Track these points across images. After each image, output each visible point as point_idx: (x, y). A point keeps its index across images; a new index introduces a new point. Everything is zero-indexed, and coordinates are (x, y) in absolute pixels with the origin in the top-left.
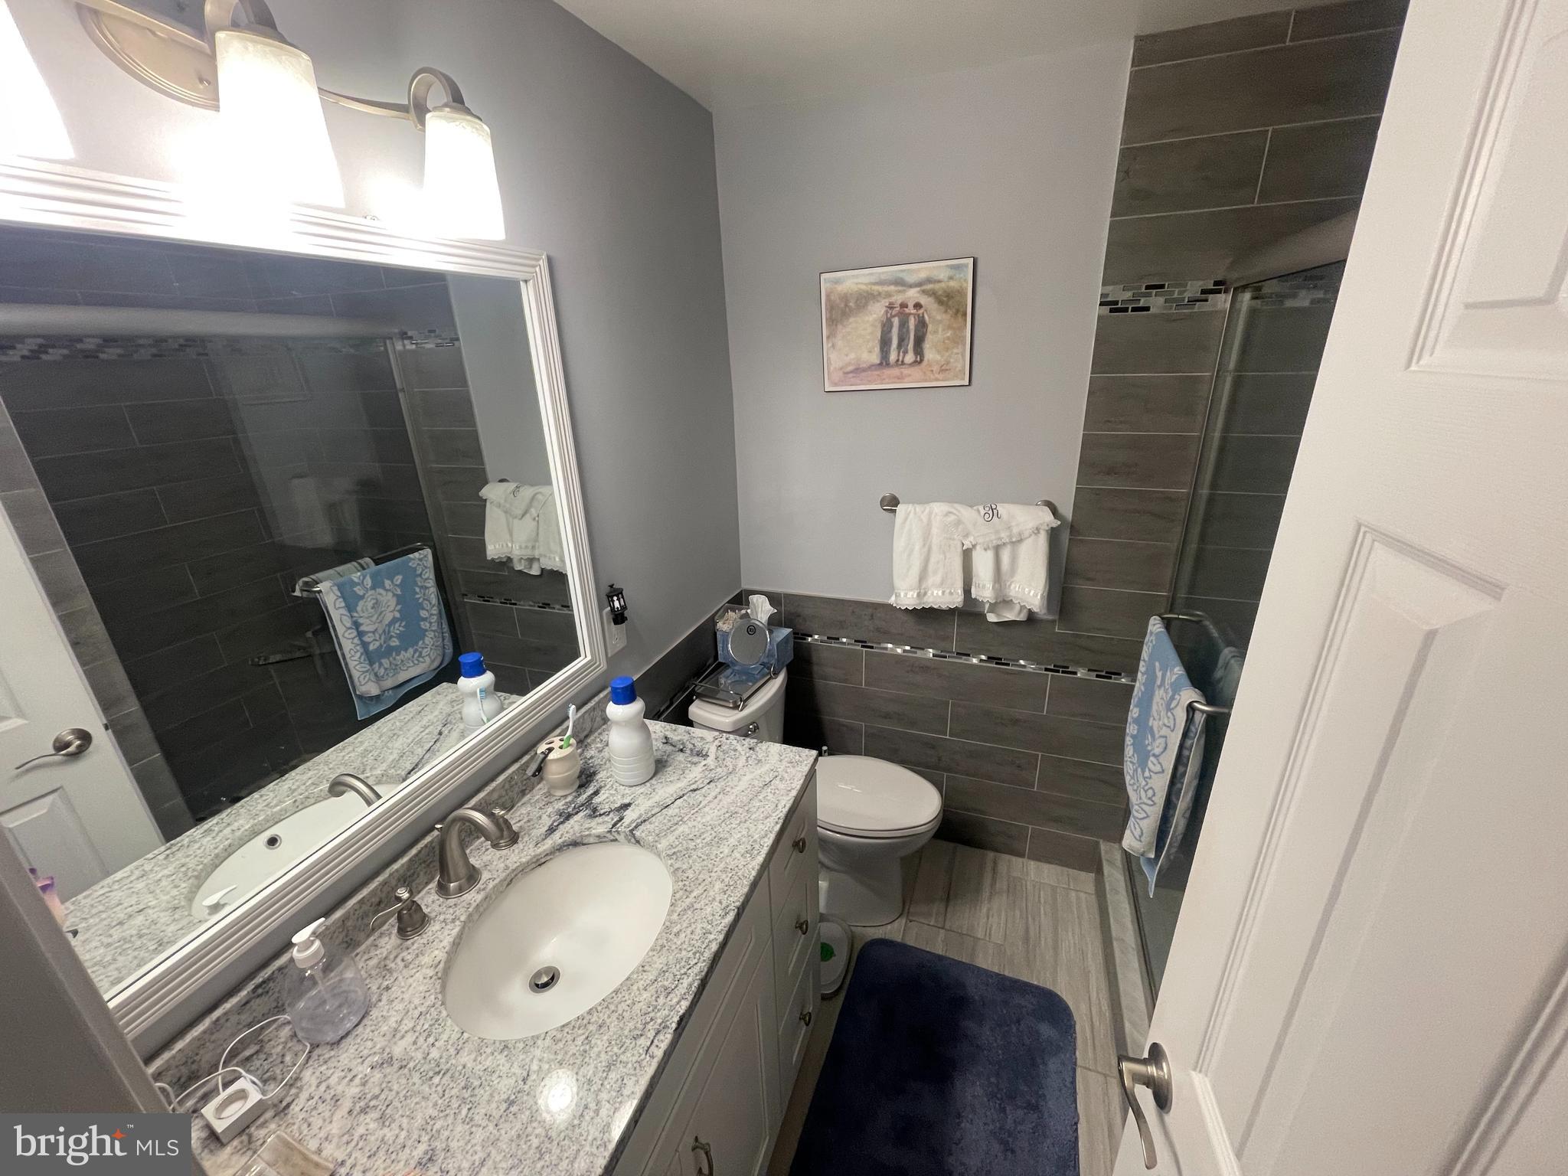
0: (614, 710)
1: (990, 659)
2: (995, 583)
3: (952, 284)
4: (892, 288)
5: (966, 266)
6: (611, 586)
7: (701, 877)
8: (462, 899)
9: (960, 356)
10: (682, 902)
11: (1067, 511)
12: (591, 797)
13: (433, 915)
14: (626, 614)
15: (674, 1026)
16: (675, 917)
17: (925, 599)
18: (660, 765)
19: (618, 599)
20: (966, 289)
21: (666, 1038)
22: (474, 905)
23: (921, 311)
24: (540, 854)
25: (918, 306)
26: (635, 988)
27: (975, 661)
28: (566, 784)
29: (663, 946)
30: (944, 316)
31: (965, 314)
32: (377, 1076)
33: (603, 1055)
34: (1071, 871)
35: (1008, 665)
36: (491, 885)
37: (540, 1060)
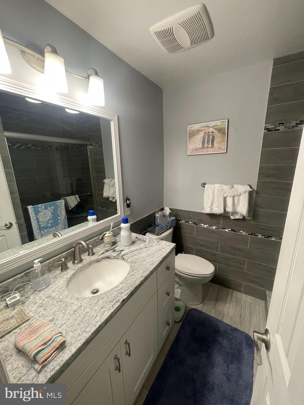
0: (123, 225)
1: (232, 230)
2: (233, 206)
3: (222, 126)
4: (206, 128)
5: (226, 121)
6: (127, 198)
7: (138, 268)
8: (77, 265)
9: (224, 145)
10: (130, 274)
11: (255, 188)
12: (114, 248)
13: (70, 268)
14: (130, 205)
15: (121, 301)
16: (128, 276)
17: (213, 211)
18: (133, 243)
19: (129, 201)
20: (226, 127)
21: (118, 304)
22: (80, 267)
23: (213, 134)
24: (99, 258)
25: (212, 132)
26: (113, 291)
27: (227, 230)
28: (109, 244)
29: (123, 282)
30: (219, 135)
31: (225, 134)
32: (47, 299)
33: (101, 305)
34: (257, 299)
35: (237, 232)
36: (85, 263)
37: (85, 303)
